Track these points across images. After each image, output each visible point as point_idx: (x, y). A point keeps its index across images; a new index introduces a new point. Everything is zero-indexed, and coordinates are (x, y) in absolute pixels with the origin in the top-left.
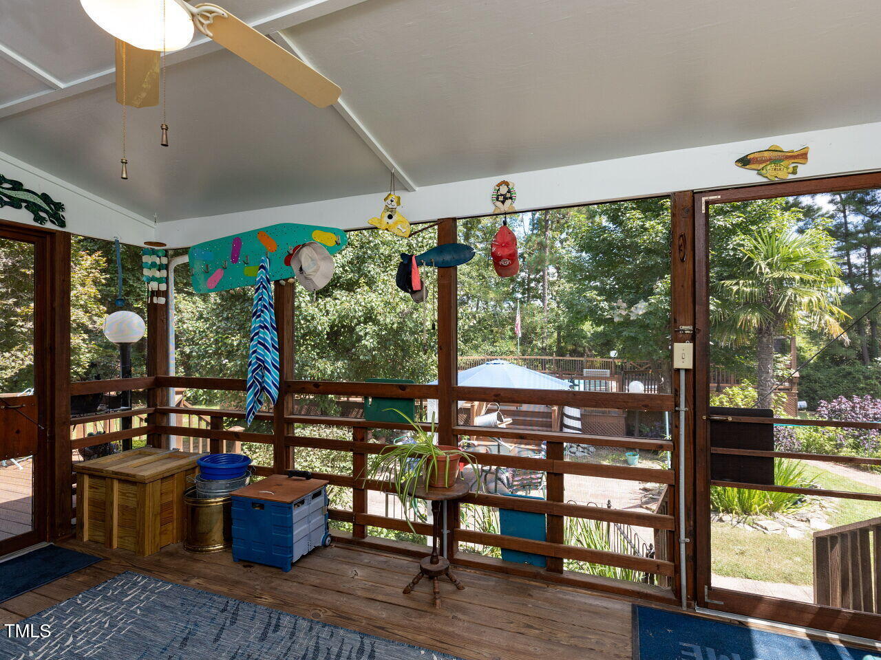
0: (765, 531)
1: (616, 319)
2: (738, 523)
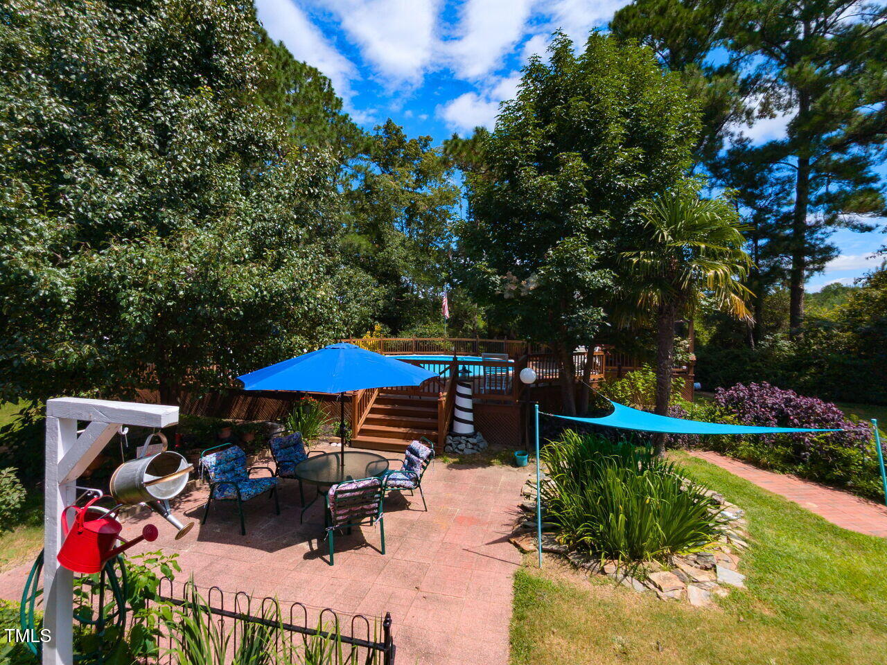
0: (659, 593)
1: (507, 296)
2: (626, 575)
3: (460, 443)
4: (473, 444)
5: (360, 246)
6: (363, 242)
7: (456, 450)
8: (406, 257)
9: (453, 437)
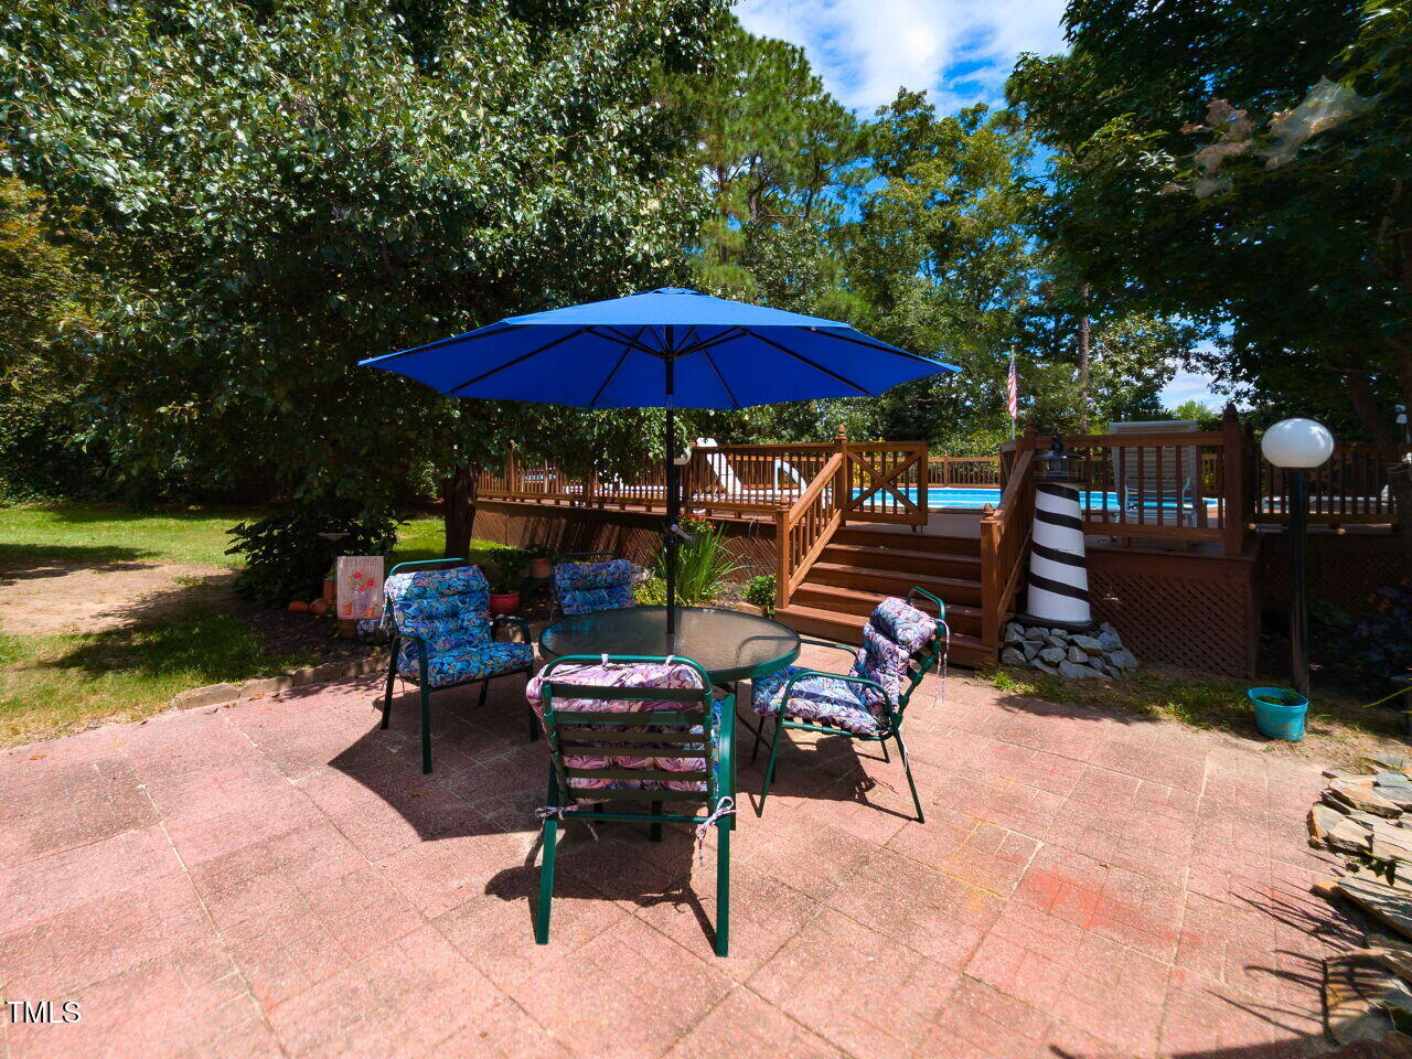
3: (1047, 645)
4: (1091, 653)
5: (849, 308)
6: (856, 302)
7: (1037, 663)
8: (934, 319)
9: (1026, 626)
